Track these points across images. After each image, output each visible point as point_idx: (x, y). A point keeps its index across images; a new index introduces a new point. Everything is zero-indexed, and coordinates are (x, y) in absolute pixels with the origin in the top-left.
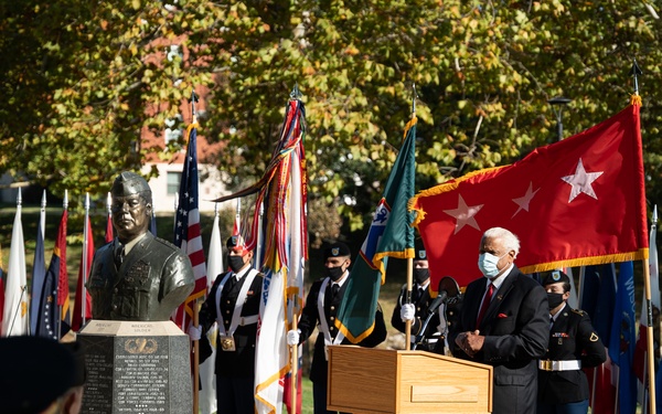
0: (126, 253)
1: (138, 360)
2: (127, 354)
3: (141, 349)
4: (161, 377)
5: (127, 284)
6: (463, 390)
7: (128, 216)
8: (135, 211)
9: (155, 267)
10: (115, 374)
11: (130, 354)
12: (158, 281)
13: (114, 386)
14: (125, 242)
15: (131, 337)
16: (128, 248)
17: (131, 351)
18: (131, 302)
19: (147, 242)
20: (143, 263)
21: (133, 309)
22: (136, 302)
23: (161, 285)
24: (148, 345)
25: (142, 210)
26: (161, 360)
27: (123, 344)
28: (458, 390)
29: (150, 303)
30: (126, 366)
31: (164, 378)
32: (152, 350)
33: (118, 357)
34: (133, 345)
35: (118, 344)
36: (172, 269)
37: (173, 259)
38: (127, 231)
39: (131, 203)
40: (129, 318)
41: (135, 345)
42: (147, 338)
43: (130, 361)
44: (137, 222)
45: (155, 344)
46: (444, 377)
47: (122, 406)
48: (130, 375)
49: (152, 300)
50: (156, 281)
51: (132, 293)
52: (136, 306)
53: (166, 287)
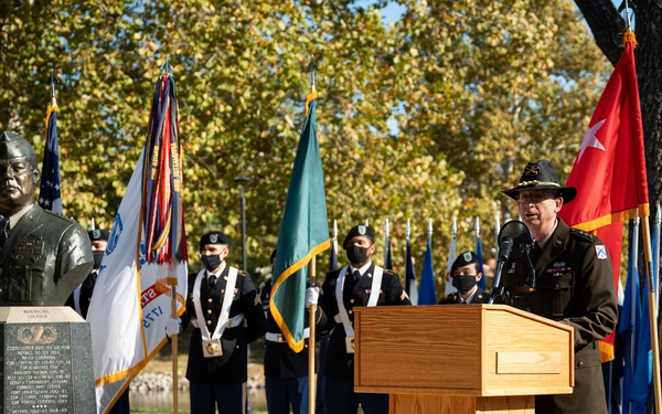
0: (12, 226)
1: (33, 352)
2: (20, 344)
3: (37, 339)
4: (62, 371)
5: (15, 262)
6: (547, 358)
7: (13, 182)
8: (22, 177)
9: (49, 242)
10: (6, 368)
11: (23, 345)
12: (53, 258)
13: (6, 383)
14: (8, 214)
15: (25, 325)
16: (13, 221)
17: (26, 341)
18: (20, 284)
19: (36, 215)
20: (34, 237)
21: (23, 292)
22: (27, 283)
23: (58, 262)
24: (45, 333)
25: (29, 177)
26: (62, 352)
27: (15, 333)
28: (542, 358)
29: (45, 283)
30: (19, 359)
31: (66, 373)
32: (50, 340)
33: (9, 348)
34: (27, 333)
35: (8, 332)
36: (70, 244)
37: (70, 233)
38: (12, 200)
39: (16, 168)
40: (19, 303)
41: (30, 333)
42: (44, 325)
43: (24, 353)
44: (24, 190)
45: (54, 332)
46: (528, 340)
47: (16, 408)
48: (24, 370)
49: (47, 281)
50: (51, 260)
51: (22, 273)
52: (27, 288)
53: (63, 265)
